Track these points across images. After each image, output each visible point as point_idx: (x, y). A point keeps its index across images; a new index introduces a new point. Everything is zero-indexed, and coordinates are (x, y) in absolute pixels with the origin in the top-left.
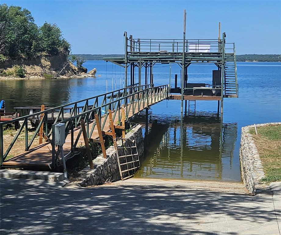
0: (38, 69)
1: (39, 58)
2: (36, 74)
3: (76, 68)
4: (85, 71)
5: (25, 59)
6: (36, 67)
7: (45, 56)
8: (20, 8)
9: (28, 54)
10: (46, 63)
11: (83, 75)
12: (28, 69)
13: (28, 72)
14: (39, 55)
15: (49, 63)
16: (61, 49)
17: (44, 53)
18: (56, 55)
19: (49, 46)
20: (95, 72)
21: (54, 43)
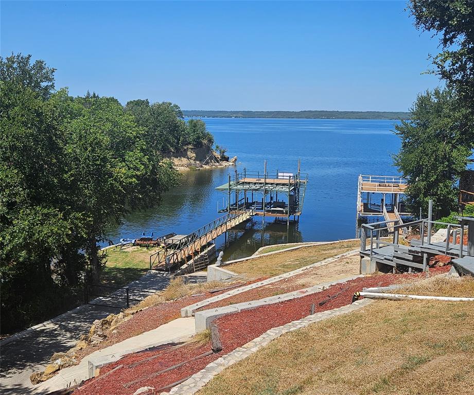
0: (185, 161)
1: (186, 151)
2: (182, 166)
3: (219, 157)
4: (227, 160)
5: (173, 153)
6: (183, 159)
7: (191, 149)
8: (170, 104)
9: (176, 148)
10: (191, 154)
11: (225, 163)
12: (176, 161)
13: (176, 164)
14: (185, 148)
15: (194, 155)
16: (205, 142)
17: (190, 146)
18: (201, 147)
19: (194, 140)
20: (236, 160)
21: (199, 138)
